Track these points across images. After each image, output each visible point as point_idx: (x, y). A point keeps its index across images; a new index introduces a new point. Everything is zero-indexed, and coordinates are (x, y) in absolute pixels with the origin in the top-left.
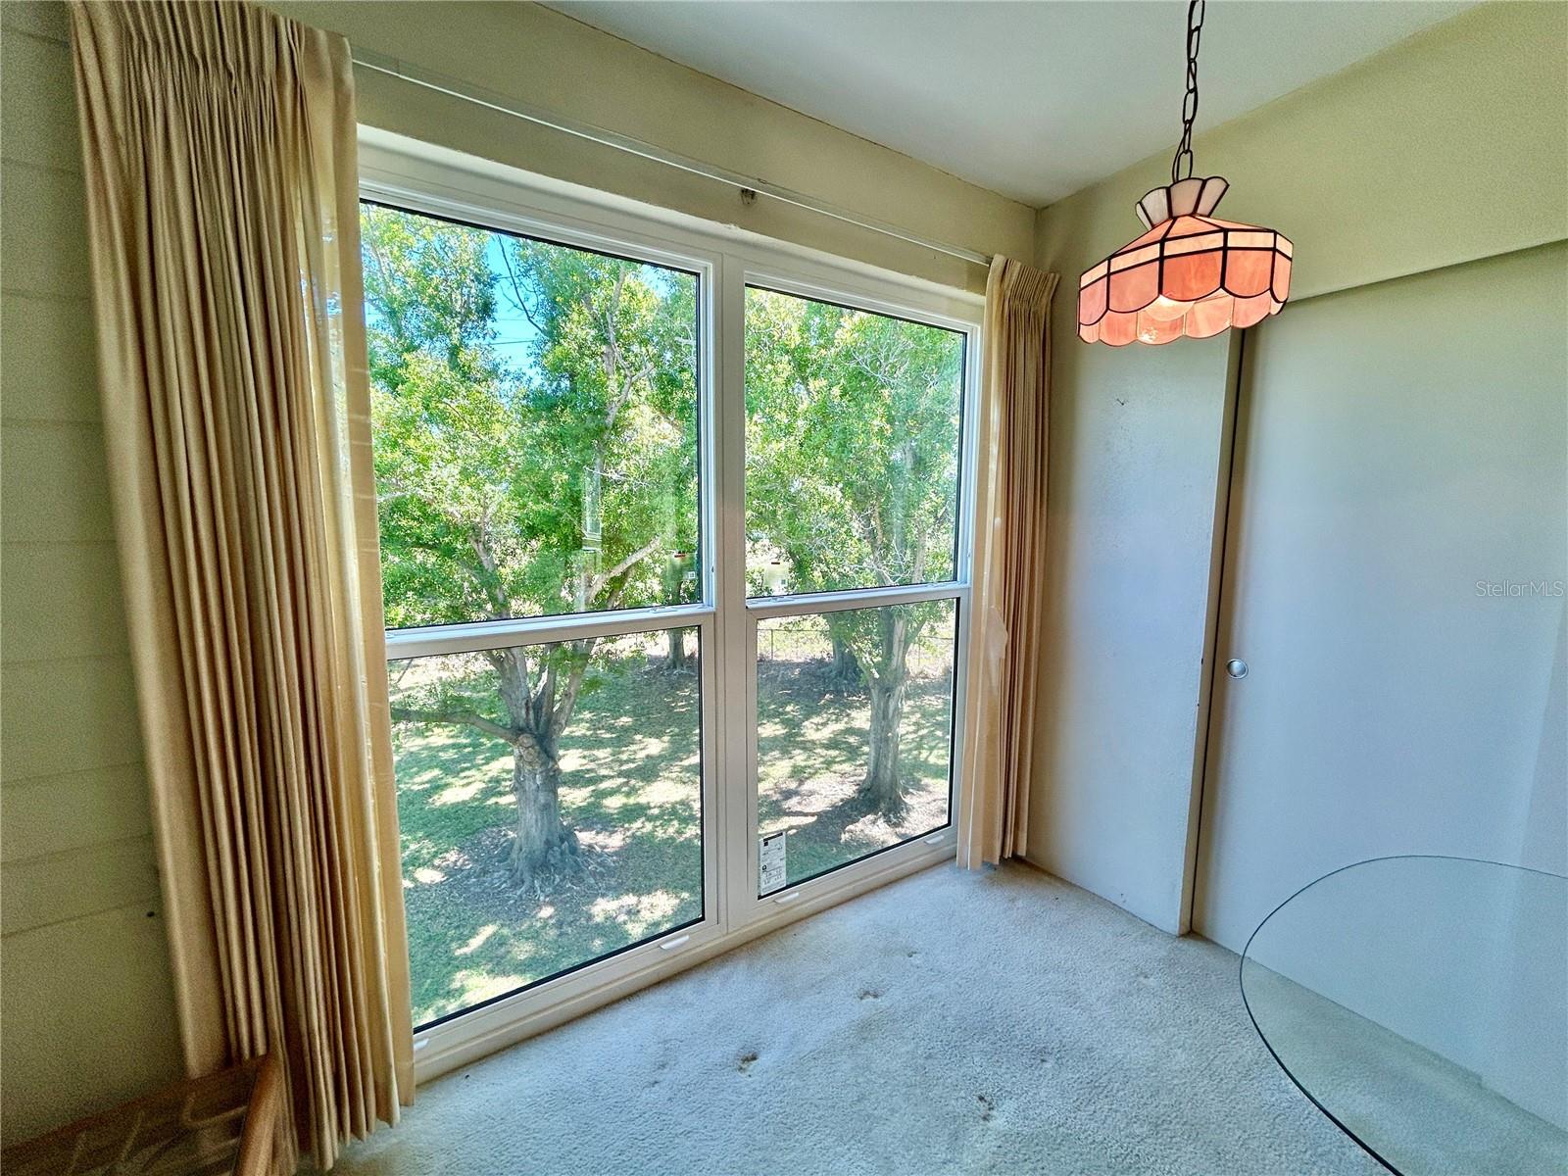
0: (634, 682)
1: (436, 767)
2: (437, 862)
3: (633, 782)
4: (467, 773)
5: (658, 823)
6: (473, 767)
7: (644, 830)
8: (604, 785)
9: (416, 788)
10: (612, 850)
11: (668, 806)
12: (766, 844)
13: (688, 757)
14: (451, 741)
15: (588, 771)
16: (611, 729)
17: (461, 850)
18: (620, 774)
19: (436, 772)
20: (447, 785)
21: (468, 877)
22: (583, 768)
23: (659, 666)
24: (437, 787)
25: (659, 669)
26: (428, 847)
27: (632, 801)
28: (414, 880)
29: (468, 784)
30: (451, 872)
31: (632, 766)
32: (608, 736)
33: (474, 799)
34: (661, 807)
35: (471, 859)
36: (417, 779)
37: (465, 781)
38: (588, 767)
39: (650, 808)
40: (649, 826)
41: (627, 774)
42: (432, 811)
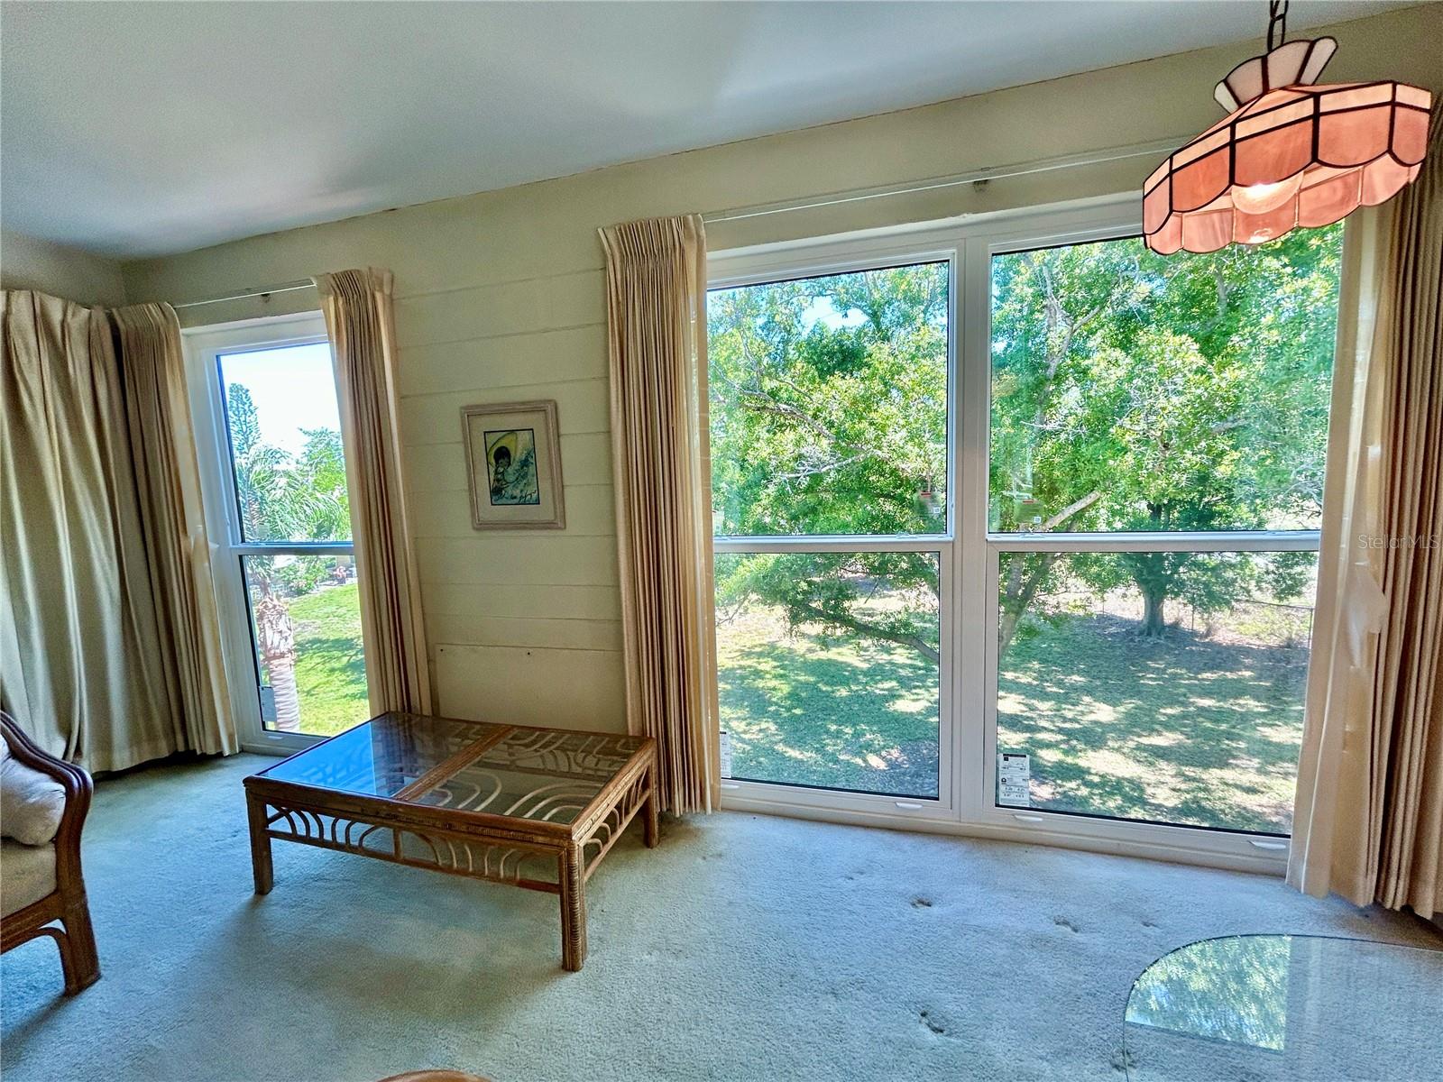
0: (1095, 642)
1: (895, 679)
2: (884, 753)
3: (1074, 742)
4: (917, 691)
5: (1097, 792)
6: (924, 686)
7: (1079, 793)
8: (1040, 736)
9: (878, 692)
10: (1039, 799)
11: (1113, 779)
12: (1006, 759)
13: (1149, 735)
14: (909, 662)
15: (1028, 718)
16: (1060, 684)
17: (903, 751)
18: (1061, 731)
19: (894, 684)
20: (901, 696)
21: (904, 774)
22: (1024, 714)
23: (1130, 632)
24: (893, 696)
25: (1129, 633)
26: (879, 740)
27: (1070, 760)
28: (865, 761)
29: (917, 700)
30: (892, 765)
31: (1077, 726)
32: (1055, 689)
33: (919, 713)
34: (1102, 776)
35: (909, 760)
36: (880, 686)
37: (915, 697)
38: (1029, 714)
39: (1090, 774)
40: (1084, 791)
41: (1070, 734)
42: (887, 713)
